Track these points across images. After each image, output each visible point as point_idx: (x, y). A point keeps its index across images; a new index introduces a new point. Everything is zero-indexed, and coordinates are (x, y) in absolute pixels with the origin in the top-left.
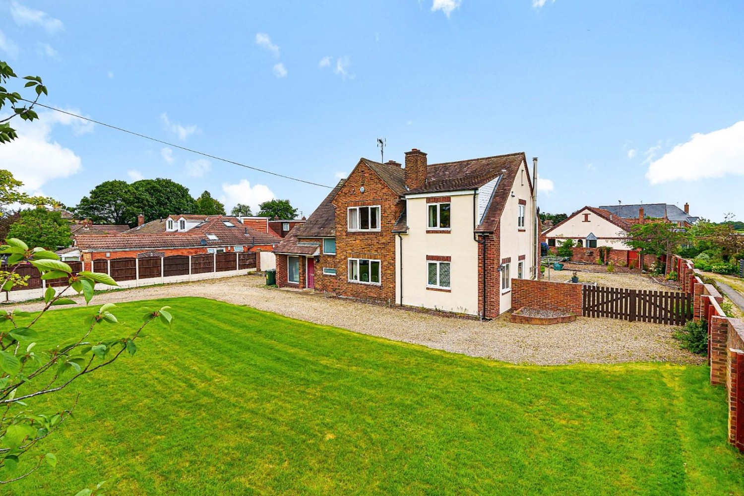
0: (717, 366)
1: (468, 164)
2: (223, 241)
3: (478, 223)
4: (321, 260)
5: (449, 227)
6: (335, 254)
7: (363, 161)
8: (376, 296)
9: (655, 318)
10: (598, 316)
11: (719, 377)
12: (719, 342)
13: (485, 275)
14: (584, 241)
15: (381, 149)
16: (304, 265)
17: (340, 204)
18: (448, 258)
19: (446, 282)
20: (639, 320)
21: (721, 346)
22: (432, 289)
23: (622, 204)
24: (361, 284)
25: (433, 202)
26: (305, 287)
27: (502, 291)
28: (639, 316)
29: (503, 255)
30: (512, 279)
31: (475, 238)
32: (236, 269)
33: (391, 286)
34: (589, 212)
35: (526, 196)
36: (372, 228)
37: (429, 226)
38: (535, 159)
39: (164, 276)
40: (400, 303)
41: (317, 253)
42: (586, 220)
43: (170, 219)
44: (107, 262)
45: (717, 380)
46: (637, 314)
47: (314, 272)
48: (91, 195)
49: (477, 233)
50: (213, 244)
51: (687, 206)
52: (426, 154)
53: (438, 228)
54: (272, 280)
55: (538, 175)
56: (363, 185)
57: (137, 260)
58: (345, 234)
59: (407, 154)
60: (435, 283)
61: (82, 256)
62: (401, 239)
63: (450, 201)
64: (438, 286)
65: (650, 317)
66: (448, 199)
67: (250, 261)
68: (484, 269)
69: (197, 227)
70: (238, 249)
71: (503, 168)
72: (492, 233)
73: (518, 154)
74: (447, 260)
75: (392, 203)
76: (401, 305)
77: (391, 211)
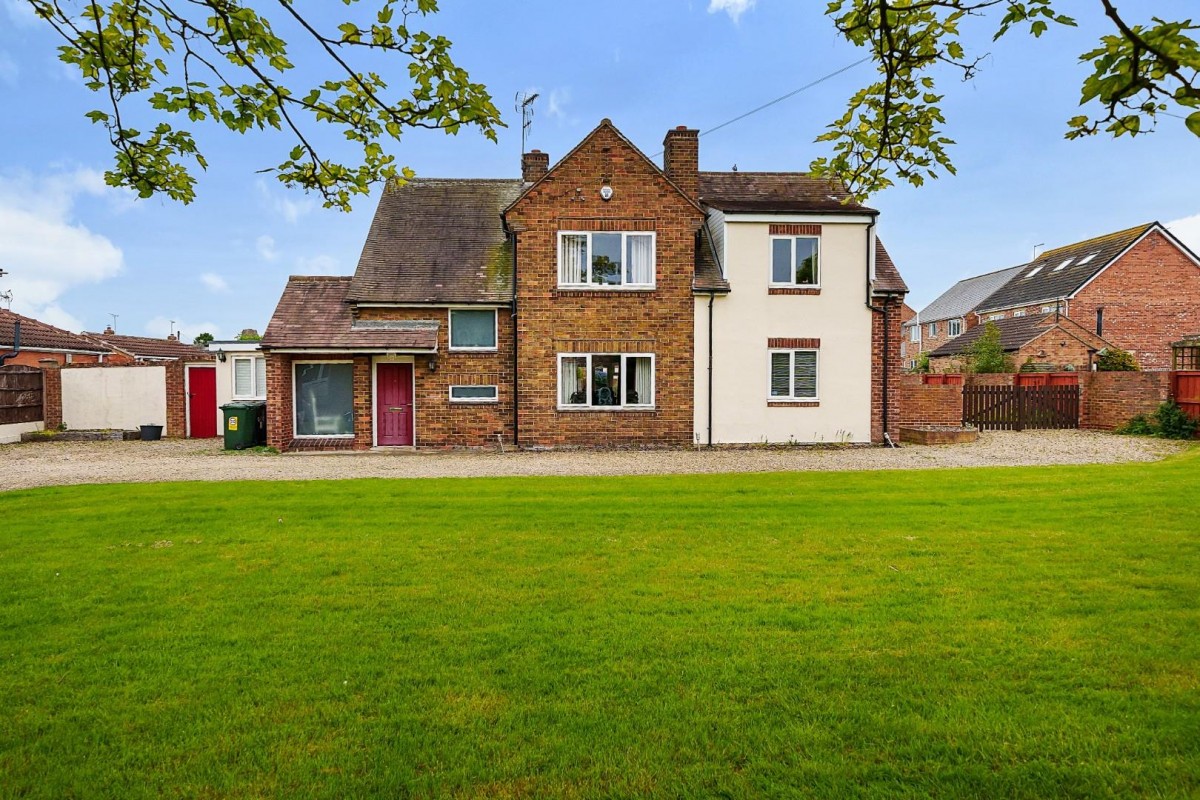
4: (443, 367)
5: (816, 282)
7: (605, 126)
8: (641, 434)
10: (982, 430)
13: (885, 368)
16: (370, 385)
17: (533, 222)
18: (816, 343)
19: (807, 386)
20: (1029, 428)
22: (779, 404)
24: (597, 412)
25: (783, 232)
26: (370, 444)
28: (1029, 422)
31: (868, 303)
33: (683, 407)
37: (775, 280)
40: (706, 441)
49: (872, 292)
53: (793, 284)
56: (606, 182)
58: (546, 296)
60: (786, 391)
62: (711, 305)
63: (819, 233)
64: (791, 397)
66: (816, 229)
67: (27, 397)
68: (884, 358)
72: (901, 294)
74: (813, 346)
75: (685, 229)
76: (710, 444)
77: (681, 246)
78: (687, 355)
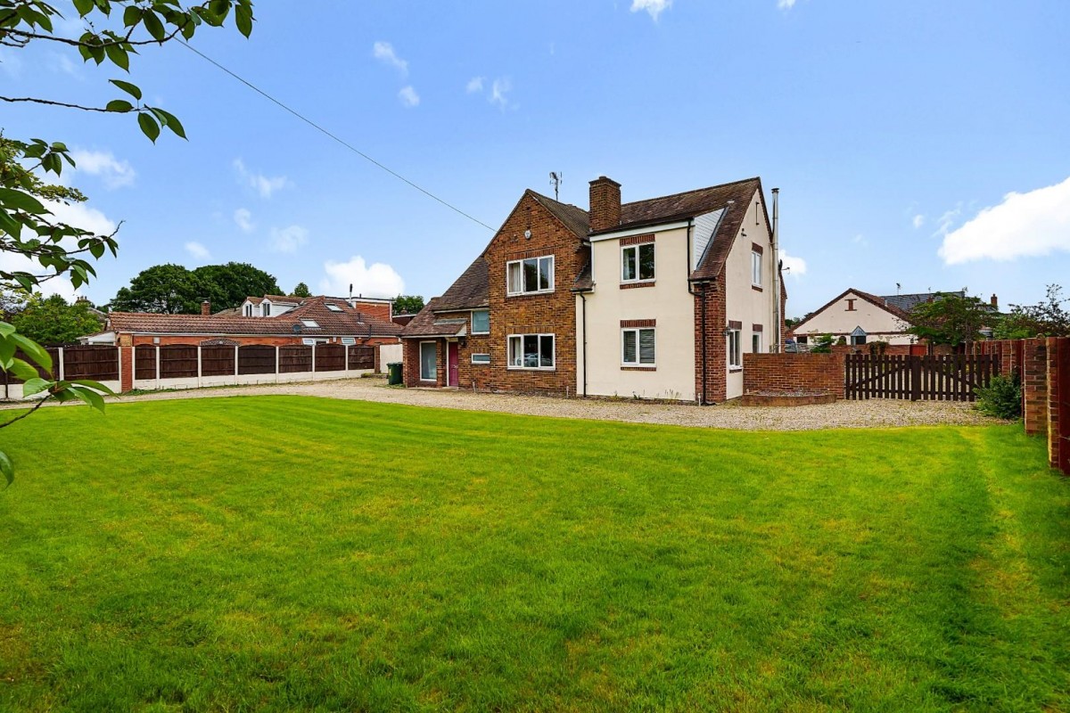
0: (1033, 407)
1: (679, 199)
2: (325, 329)
3: (694, 267)
4: (470, 344)
5: (653, 277)
6: (488, 333)
7: (528, 193)
8: (547, 386)
9: (948, 394)
10: (867, 398)
11: (1037, 422)
12: (1036, 372)
13: (704, 341)
14: (848, 338)
15: (554, 187)
16: (444, 353)
17: (496, 258)
18: (652, 323)
19: (649, 356)
20: (926, 398)
21: (1038, 378)
22: (629, 369)
23: (902, 293)
24: (526, 371)
25: (629, 243)
26: (445, 385)
27: (729, 367)
28: (926, 392)
29: (731, 316)
30: (744, 354)
31: (690, 289)
32: (344, 369)
33: (570, 369)
34: (854, 296)
35: (763, 242)
36: (542, 288)
37: (625, 279)
38: (775, 190)
39: (239, 374)
40: (583, 393)
41: (462, 333)
42: (851, 308)
43: (248, 303)
44: (155, 350)
45: (1034, 427)
46: (922, 389)
47: (458, 361)
48: (132, 285)
49: (693, 280)
50: (311, 333)
51: (994, 299)
52: (620, 185)
53: (637, 280)
54: (397, 377)
55: (780, 215)
56: (529, 228)
57: (199, 349)
58: (503, 300)
59: (592, 183)
60: (633, 359)
61: (119, 340)
62: (584, 301)
63: (654, 240)
64: (637, 364)
65: (941, 393)
66: (651, 237)
67: (365, 358)
68: (703, 332)
69: (287, 312)
70: (348, 342)
71: (729, 199)
72: (713, 279)
73: (751, 180)
74: (651, 325)
75: (570, 251)
76: (585, 395)
77: (568, 261)
78: (572, 334)
